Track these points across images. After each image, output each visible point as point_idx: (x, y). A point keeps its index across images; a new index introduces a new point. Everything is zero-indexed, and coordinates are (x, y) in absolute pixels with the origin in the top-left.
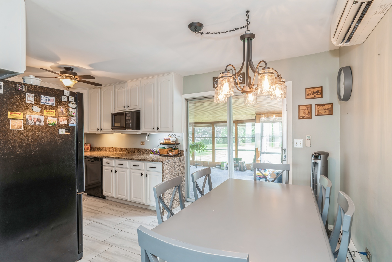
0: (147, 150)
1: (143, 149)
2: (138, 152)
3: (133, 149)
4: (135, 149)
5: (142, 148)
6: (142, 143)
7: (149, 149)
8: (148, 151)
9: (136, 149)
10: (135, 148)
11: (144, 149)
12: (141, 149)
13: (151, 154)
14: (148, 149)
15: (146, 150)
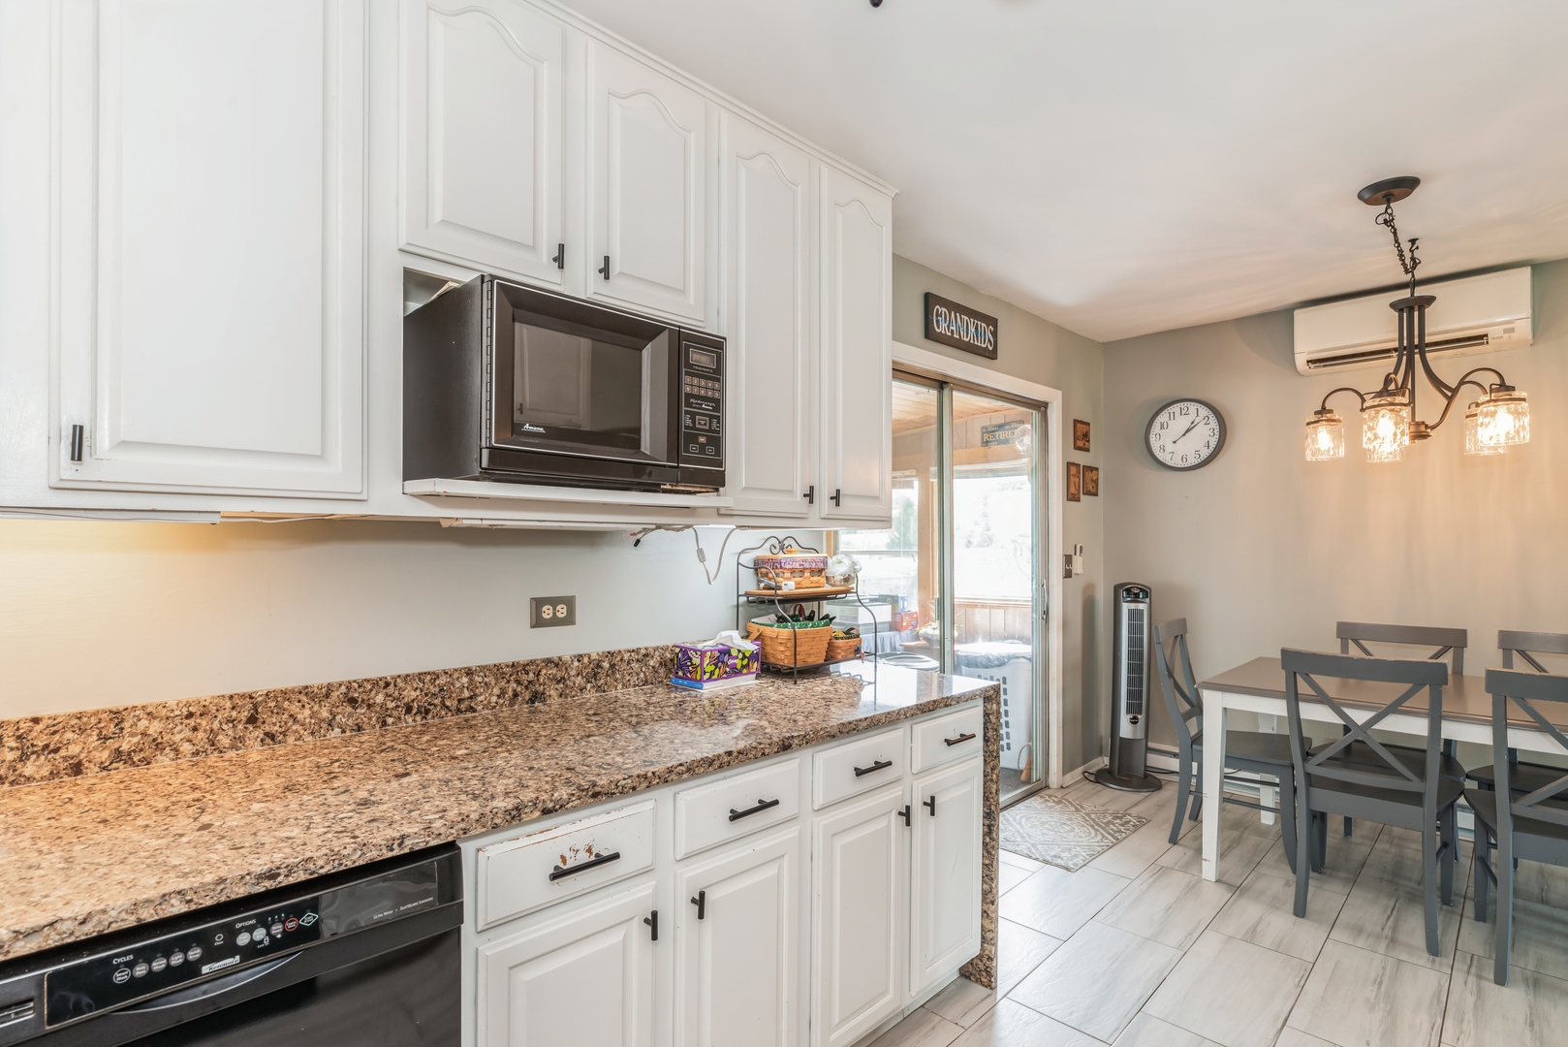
0: (606, 665)
1: (566, 658)
2: (516, 695)
3: (443, 680)
4: (469, 672)
5: (554, 654)
6: (547, 612)
7: (623, 647)
8: (612, 666)
9: (483, 668)
10: (473, 663)
11: (579, 658)
12: (549, 661)
13: (710, 679)
14: (611, 654)
15: (599, 666)
